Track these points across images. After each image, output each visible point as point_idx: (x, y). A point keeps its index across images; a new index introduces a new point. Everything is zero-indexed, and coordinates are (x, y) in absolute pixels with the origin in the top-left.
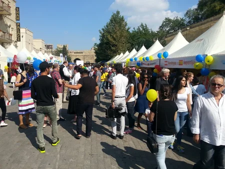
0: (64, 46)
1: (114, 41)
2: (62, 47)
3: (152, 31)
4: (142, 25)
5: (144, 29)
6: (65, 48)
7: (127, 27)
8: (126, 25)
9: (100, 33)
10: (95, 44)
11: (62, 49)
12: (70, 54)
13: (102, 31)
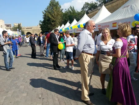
0: (19, 24)
1: (53, 19)
2: (18, 25)
3: (77, 11)
4: (71, 7)
5: (72, 10)
7: (61, 9)
8: (60, 7)
10: (40, 21)
11: (17, 27)
12: (24, 29)
13: (44, 12)
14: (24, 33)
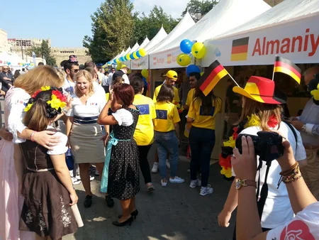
0: (43, 41)
1: (112, 33)
2: (41, 42)
3: (171, 19)
4: (156, 9)
5: (159, 15)
6: (45, 44)
7: (133, 12)
8: (132, 7)
9: (93, 19)
10: (86, 37)
11: (40, 47)
12: (55, 54)
13: (95, 16)
14: (55, 63)
